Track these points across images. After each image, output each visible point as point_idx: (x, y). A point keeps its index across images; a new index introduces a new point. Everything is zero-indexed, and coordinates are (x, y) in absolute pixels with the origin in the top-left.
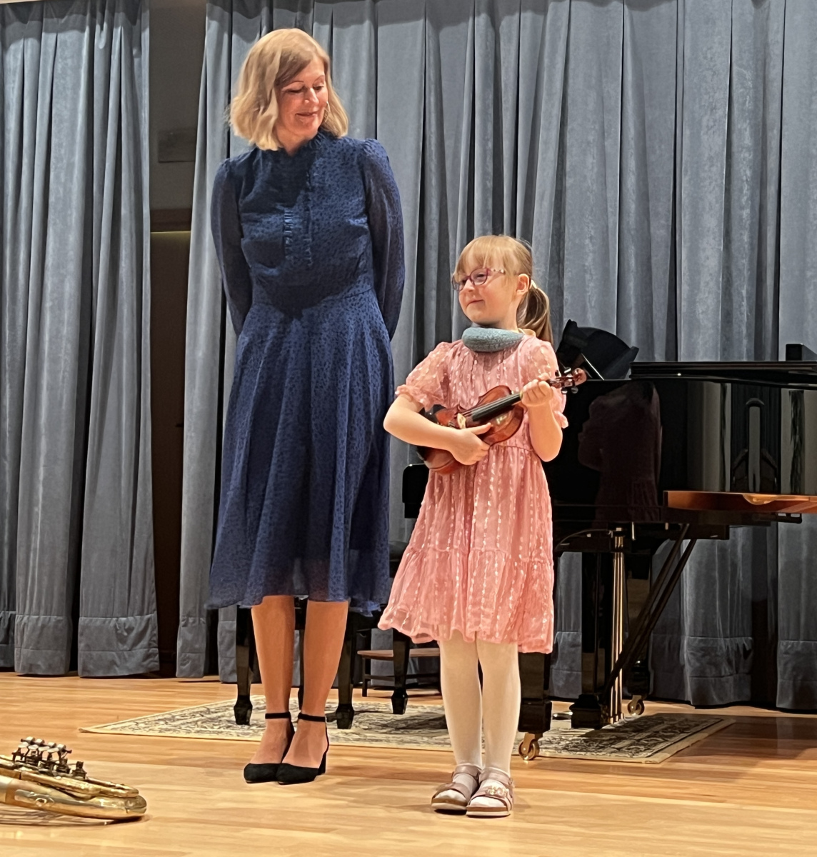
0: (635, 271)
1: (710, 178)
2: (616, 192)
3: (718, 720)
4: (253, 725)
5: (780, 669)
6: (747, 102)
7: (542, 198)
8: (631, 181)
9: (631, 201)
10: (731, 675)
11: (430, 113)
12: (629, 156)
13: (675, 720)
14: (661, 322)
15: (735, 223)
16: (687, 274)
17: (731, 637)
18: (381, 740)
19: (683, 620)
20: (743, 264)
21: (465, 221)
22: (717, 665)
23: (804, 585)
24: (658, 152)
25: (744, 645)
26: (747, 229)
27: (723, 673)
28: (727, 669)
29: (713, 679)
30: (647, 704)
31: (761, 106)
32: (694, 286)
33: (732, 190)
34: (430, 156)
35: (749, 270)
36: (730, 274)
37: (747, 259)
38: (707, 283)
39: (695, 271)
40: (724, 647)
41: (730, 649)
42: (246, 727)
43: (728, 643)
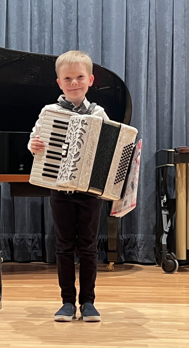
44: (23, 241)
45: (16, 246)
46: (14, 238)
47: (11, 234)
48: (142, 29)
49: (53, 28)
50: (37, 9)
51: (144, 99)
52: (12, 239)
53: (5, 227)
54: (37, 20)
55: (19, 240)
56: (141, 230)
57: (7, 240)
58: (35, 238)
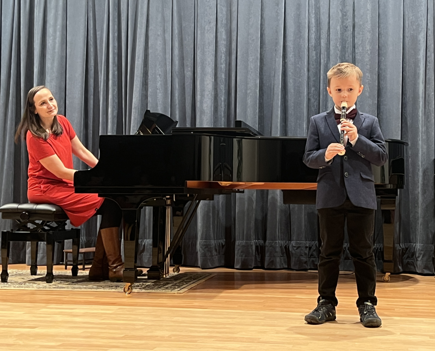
0: (178, 89)
1: (209, 51)
2: (170, 56)
3: (209, 274)
4: (9, 282)
5: (236, 252)
6: (224, 20)
7: (139, 58)
8: (176, 52)
9: (176, 60)
10: (217, 255)
11: (90, 20)
12: (175, 41)
13: (192, 275)
14: (189, 110)
15: (219, 70)
16: (199, 91)
17: (217, 240)
18: (65, 288)
19: (198, 233)
20: (222, 88)
21: (106, 67)
22: (211, 252)
23: (246, 218)
24: (187, 40)
25: (222, 243)
26: (224, 73)
27: (213, 255)
28: (215, 253)
29: (209, 257)
30: (181, 268)
31: (229, 22)
32: (202, 96)
33: (218, 57)
34: (90, 38)
35: (224, 90)
36: (217, 91)
37: (224, 85)
38: (208, 95)
39: (203, 90)
40: (214, 244)
41: (216, 245)
42: (6, 283)
43: (216, 242)
44: (300, 248)
45: (292, 253)
46: (290, 246)
47: (287, 241)
48: (419, 35)
49: (331, 35)
50: (314, 17)
51: (422, 105)
52: (289, 247)
53: (282, 234)
54: (314, 28)
55: (295, 248)
56: (420, 240)
57: (283, 248)
58: (312, 245)
